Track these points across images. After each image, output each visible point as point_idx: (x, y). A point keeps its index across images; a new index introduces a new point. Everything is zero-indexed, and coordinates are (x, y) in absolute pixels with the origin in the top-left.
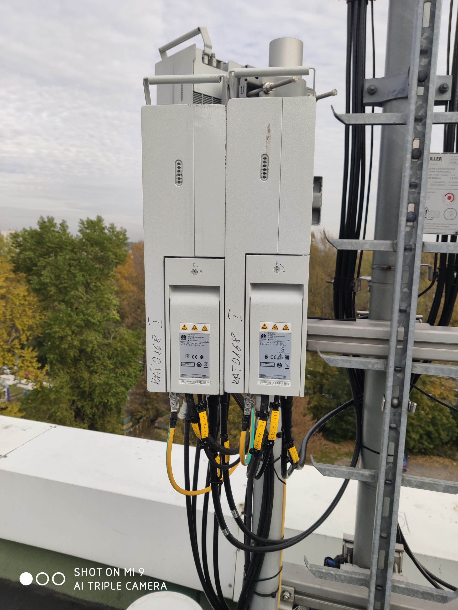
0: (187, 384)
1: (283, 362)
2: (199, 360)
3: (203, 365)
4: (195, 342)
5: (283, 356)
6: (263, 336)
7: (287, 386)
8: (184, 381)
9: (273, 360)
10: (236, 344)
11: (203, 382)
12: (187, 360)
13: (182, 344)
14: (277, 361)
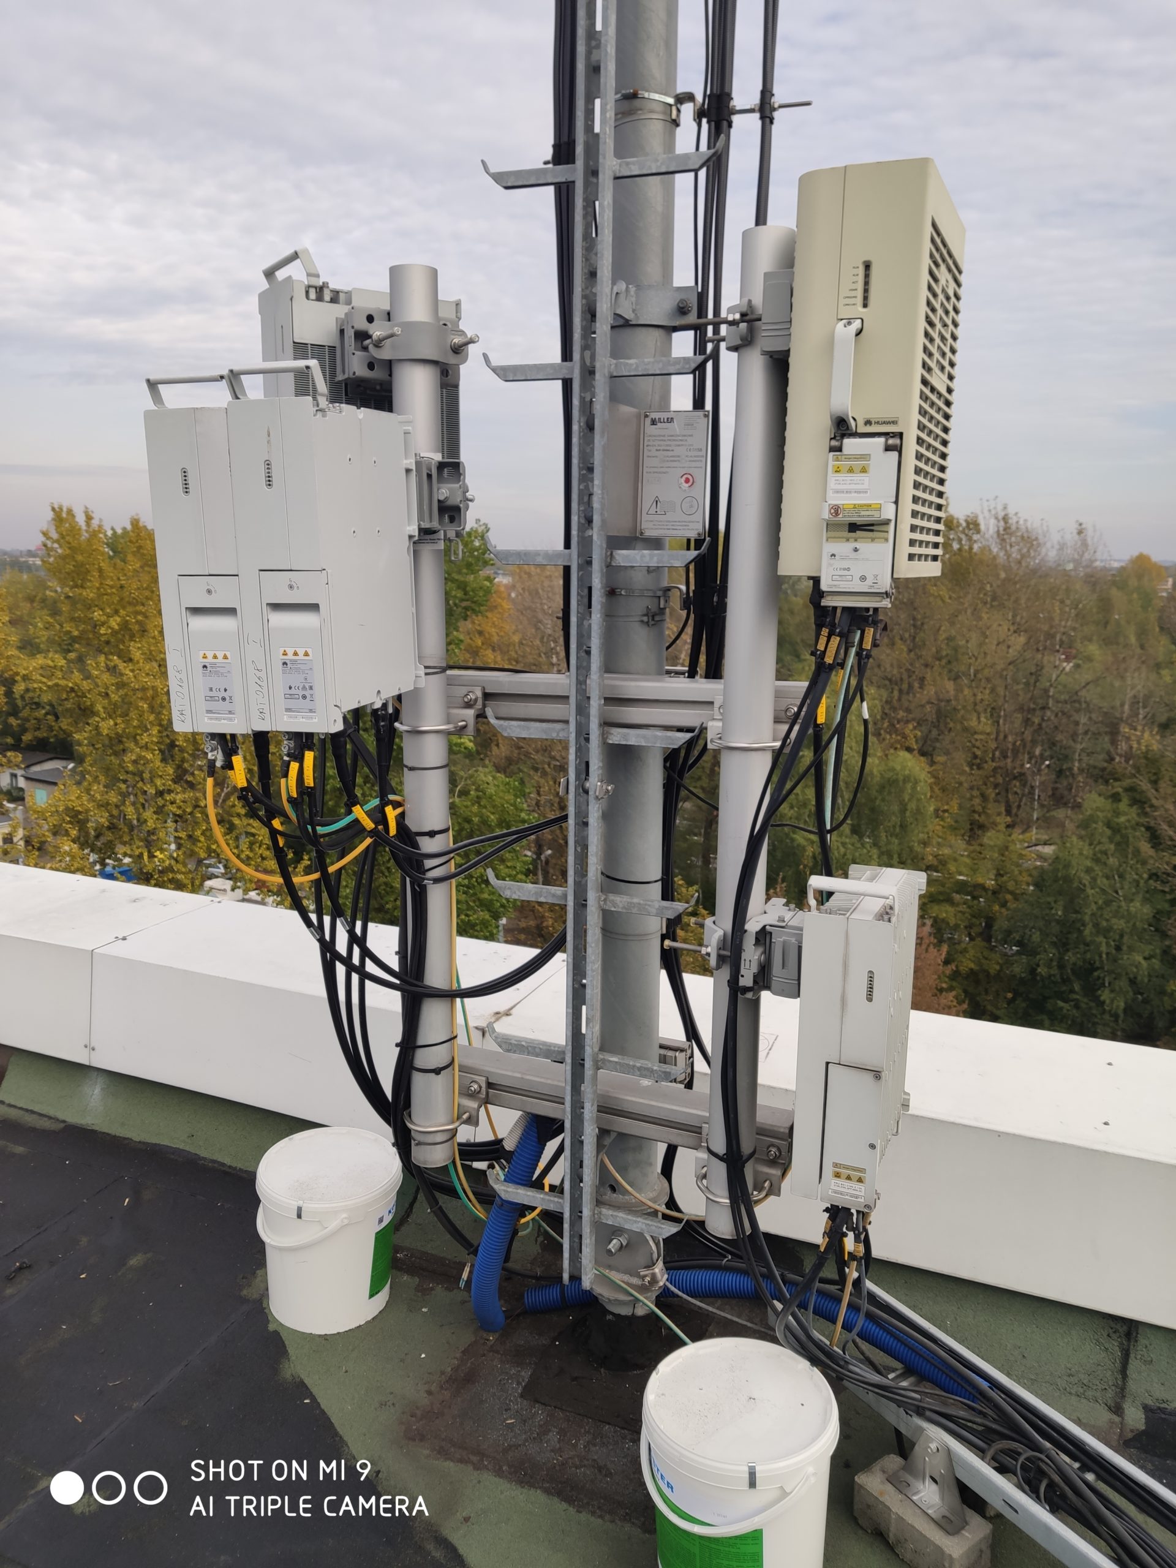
0: (213, 721)
1: (308, 693)
2: (222, 694)
3: (228, 698)
4: (217, 673)
5: (307, 686)
6: (285, 663)
7: (314, 720)
8: (211, 719)
9: (297, 692)
10: (258, 674)
11: (230, 719)
12: (211, 694)
13: (204, 675)
14: (301, 693)
